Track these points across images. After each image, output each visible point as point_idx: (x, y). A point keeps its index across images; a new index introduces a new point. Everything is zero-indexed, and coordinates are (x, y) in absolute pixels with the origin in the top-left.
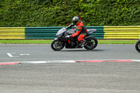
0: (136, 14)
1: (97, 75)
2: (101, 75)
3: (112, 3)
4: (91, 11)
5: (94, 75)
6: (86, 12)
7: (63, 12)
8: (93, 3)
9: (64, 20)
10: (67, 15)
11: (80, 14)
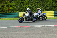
0: (32, 7)
1: (16, 32)
2: (18, 32)
3: (22, 3)
4: (14, 6)
5: (15, 33)
6: (11, 7)
7: (2, 7)
8: (14, 3)
9: (2, 10)
10: (3, 8)
11: (9, 7)
